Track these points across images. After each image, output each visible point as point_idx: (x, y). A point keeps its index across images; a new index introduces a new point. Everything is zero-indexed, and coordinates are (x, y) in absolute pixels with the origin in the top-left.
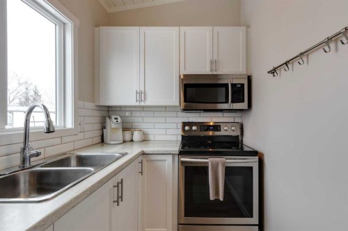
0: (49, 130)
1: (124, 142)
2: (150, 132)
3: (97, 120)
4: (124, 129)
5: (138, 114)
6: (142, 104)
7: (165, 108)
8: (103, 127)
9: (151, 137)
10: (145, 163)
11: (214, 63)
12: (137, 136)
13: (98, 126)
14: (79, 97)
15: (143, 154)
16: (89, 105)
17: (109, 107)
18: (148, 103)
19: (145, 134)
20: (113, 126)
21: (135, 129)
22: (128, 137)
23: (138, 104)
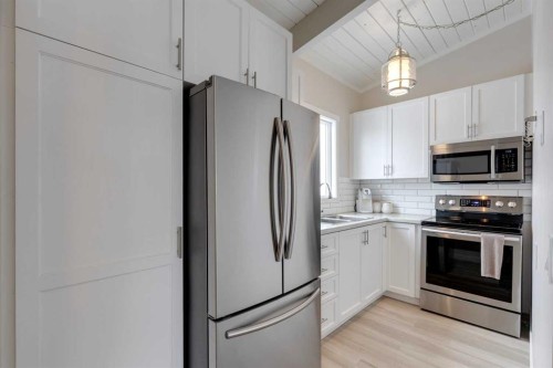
0: (330, 197)
1: (374, 212)
2: (400, 204)
3: (351, 192)
4: (374, 201)
5: (386, 186)
6: (390, 177)
7: (417, 181)
8: (356, 199)
9: (401, 210)
10: (389, 230)
11: (472, 128)
12: (385, 207)
13: (352, 198)
14: (340, 174)
15: (388, 221)
16: (346, 180)
17: (361, 181)
18: (395, 176)
19: (394, 207)
20: (365, 197)
21: (385, 201)
22: (377, 208)
23: (385, 177)
